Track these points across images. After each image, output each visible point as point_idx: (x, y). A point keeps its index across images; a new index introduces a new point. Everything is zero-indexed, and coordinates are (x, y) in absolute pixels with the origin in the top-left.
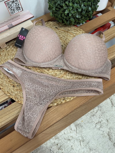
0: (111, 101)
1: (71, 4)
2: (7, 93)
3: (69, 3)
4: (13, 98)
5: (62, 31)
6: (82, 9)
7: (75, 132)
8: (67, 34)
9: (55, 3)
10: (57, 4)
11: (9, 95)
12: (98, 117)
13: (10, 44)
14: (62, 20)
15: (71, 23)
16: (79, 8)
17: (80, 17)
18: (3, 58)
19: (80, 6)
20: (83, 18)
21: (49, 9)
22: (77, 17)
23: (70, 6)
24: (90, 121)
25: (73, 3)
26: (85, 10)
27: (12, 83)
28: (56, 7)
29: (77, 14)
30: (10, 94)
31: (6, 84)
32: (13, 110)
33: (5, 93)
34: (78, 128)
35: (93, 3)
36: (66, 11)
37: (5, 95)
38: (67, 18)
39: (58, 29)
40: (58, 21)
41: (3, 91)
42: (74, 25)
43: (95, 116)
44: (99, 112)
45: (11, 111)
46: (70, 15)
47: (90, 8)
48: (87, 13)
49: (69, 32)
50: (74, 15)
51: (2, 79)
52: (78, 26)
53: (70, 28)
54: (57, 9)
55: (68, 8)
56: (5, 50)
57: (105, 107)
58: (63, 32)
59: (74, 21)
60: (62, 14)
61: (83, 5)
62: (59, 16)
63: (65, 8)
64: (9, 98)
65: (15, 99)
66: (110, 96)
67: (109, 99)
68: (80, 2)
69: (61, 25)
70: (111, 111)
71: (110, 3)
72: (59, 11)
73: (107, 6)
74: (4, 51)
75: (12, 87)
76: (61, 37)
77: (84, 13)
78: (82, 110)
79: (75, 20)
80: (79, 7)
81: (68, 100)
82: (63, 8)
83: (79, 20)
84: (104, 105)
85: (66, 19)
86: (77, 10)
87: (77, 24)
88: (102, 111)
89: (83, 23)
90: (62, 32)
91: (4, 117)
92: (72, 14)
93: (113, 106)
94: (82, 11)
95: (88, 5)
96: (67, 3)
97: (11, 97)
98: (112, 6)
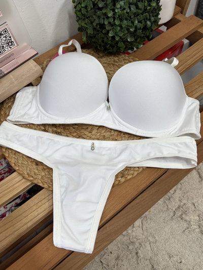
0: (198, 172)
1: (117, 22)
2: (27, 176)
3: (114, 21)
4: (38, 183)
6: (136, 27)
7: (140, 229)
8: (113, 69)
9: (92, 23)
10: (94, 24)
11: (31, 179)
12: (178, 201)
14: (104, 47)
15: (119, 49)
16: (131, 27)
17: (133, 40)
19: (133, 23)
20: (138, 41)
21: (79, 30)
22: (129, 40)
23: (116, 25)
24: (165, 209)
25: (121, 20)
26: (142, 27)
28: (94, 29)
29: (128, 36)
31: (24, 162)
32: (43, 202)
33: (23, 177)
34: (144, 222)
35: (151, 14)
36: (110, 32)
37: (24, 180)
38: (113, 43)
40: (96, 48)
41: (19, 173)
42: (124, 53)
43: (172, 199)
44: (178, 191)
45: (39, 204)
46: (117, 39)
47: (148, 23)
48: (144, 32)
49: (117, 65)
50: (123, 37)
52: (130, 51)
53: (117, 58)
54: (95, 33)
55: (113, 28)
57: (189, 183)
58: (106, 65)
59: (124, 47)
60: (103, 38)
61: (136, 22)
62: (100, 41)
63: (108, 28)
64: (32, 183)
65: (43, 184)
68: (132, 17)
69: (101, 55)
70: (199, 189)
71: (179, 9)
72: (98, 34)
73: (175, 14)
75: (35, 166)
79: (125, 44)
80: (131, 24)
81: (129, 177)
82: (105, 28)
83: (131, 44)
84: (187, 180)
85: (111, 45)
86: (128, 29)
87: (129, 49)
88: (183, 189)
89: (137, 48)
91: (30, 215)
92: (120, 37)
93: (201, 181)
94: (136, 30)
95: (144, 19)
96: (111, 20)
97: (36, 182)
98: (182, 12)
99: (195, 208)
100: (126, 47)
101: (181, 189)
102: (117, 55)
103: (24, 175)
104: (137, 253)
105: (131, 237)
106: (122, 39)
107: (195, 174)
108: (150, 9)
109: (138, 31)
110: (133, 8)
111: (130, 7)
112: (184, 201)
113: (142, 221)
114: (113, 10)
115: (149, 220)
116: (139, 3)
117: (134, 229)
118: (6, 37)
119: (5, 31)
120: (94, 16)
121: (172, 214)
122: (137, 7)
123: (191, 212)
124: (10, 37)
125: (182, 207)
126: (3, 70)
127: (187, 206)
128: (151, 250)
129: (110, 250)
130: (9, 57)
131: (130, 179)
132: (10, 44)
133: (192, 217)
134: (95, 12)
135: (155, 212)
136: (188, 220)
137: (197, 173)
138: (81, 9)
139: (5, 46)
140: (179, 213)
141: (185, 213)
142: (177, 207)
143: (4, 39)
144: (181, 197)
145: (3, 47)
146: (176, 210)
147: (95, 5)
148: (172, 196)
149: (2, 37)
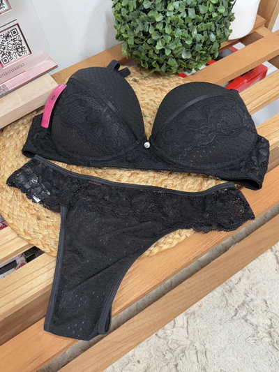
0: (276, 255)
1: (168, 30)
2: (23, 234)
3: (164, 27)
4: (38, 244)
5: (149, 89)
6: (194, 40)
7: (184, 330)
8: (160, 96)
9: (133, 29)
10: (137, 32)
11: (29, 238)
12: (242, 294)
13: (25, 120)
14: (150, 63)
15: (170, 68)
16: (188, 38)
17: (189, 57)
18: (11, 153)
19: (189, 32)
20: (197, 59)
21: (117, 38)
22: (183, 57)
23: (165, 34)
24: (223, 304)
25: (174, 28)
26: (203, 41)
27: (34, 212)
28: (136, 38)
29: (182, 50)
30: (30, 235)
31: (21, 214)
32: (41, 271)
33: (18, 235)
34: (191, 321)
35: (217, 25)
36: (158, 43)
37: (18, 239)
38: (161, 59)
39: (140, 84)
40: (139, 65)
41: (13, 229)
42: (177, 74)
43: (233, 291)
44: (244, 281)
45: (35, 274)
46: (168, 53)
47: (212, 37)
48: (206, 48)
49: (166, 91)
50: (175, 52)
51: (10, 202)
52: (186, 73)
53: (168, 81)
54: (138, 41)
55: (163, 38)
56: (14, 136)
57: (261, 270)
58: (152, 90)
59: (177, 66)
60: (148, 51)
61: (195, 32)
62: (143, 54)
63: (154, 37)
64: (30, 245)
65: (44, 247)
66: (274, 245)
67: (272, 251)
68: (190, 24)
69: (146, 74)
70: (276, 281)
71: (263, 20)
72: (142, 44)
73: (256, 27)
74: (11, 136)
75: (35, 221)
76: (147, 103)
77: (199, 47)
78: (204, 281)
79: (178, 62)
80: (187, 35)
81: (166, 247)
82: (151, 37)
83: (187, 63)
84: (258, 266)
85: (158, 62)
87: (185, 70)
88: (251, 278)
89: (197, 69)
90: (148, 91)
91: (20, 289)
92: (172, 50)
94: (193, 44)
95: (207, 30)
96: (160, 27)
97: (34, 243)
98: (266, 26)
99: (267, 306)
100: (180, 67)
101: (248, 278)
102: (167, 77)
103: (19, 232)
104: (176, 366)
105: (170, 342)
106: (174, 55)
107: (271, 258)
108: (217, 17)
109: (197, 45)
110: (192, 12)
111: (187, 11)
112: (251, 296)
113: (188, 319)
114: (164, 13)
115: (198, 318)
116: (200, 6)
117: (175, 330)
118: (14, 40)
119: (14, 32)
120: (137, 21)
121: (232, 313)
122: (197, 12)
123: (261, 312)
124: (21, 41)
125: (248, 304)
126: (7, 86)
127: (255, 302)
128: (198, 362)
129: (137, 358)
130: (18, 69)
131: (166, 250)
132: (20, 50)
133: (261, 320)
134: (139, 15)
135: (209, 308)
136: (255, 323)
137: (274, 256)
138: (120, 10)
139: (12, 52)
140: (242, 313)
141: (251, 312)
142: (240, 303)
143: (12, 42)
144: (248, 290)
145: (10, 53)
146: (238, 307)
147: (139, 4)
148: (234, 287)
149: (10, 40)
